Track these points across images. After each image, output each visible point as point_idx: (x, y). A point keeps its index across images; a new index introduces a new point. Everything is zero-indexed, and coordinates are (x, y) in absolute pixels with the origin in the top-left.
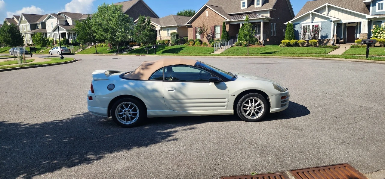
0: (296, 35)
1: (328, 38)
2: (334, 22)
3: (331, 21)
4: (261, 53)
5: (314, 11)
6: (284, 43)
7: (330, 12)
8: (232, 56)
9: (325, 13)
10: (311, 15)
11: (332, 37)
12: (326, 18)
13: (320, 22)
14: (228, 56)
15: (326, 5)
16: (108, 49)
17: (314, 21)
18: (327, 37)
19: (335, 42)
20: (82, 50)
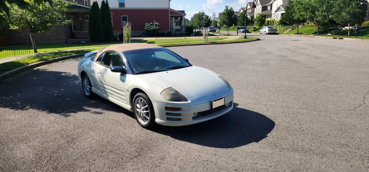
16: (315, 29)
20: (291, 30)
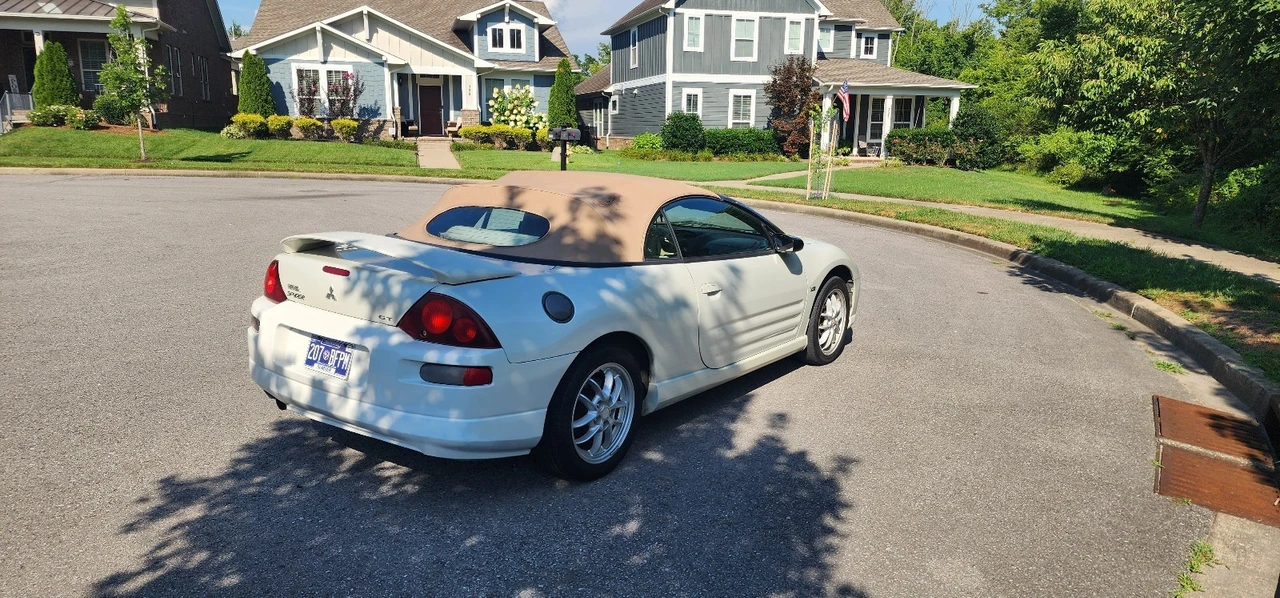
0: (275, 99)
1: (381, 118)
2: (391, 67)
3: (382, 64)
4: (183, 159)
5: (329, 24)
6: (245, 124)
7: (375, 35)
8: (71, 166)
9: (360, 37)
10: (319, 36)
11: (388, 114)
12: (367, 53)
13: (349, 63)
14: (50, 166)
15: (365, 12)
17: (330, 59)
18: (375, 112)
19: (400, 129)
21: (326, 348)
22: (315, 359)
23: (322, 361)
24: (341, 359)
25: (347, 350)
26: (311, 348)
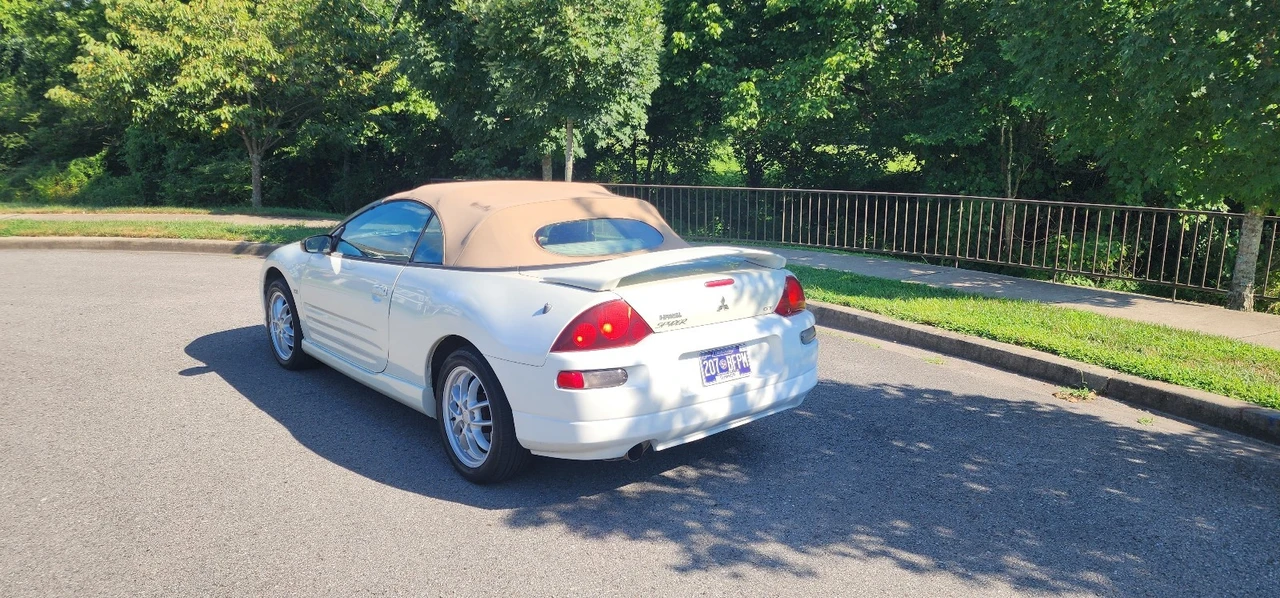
21: (720, 358)
22: (713, 374)
23: (722, 371)
24: (739, 360)
25: (741, 350)
26: (704, 366)
